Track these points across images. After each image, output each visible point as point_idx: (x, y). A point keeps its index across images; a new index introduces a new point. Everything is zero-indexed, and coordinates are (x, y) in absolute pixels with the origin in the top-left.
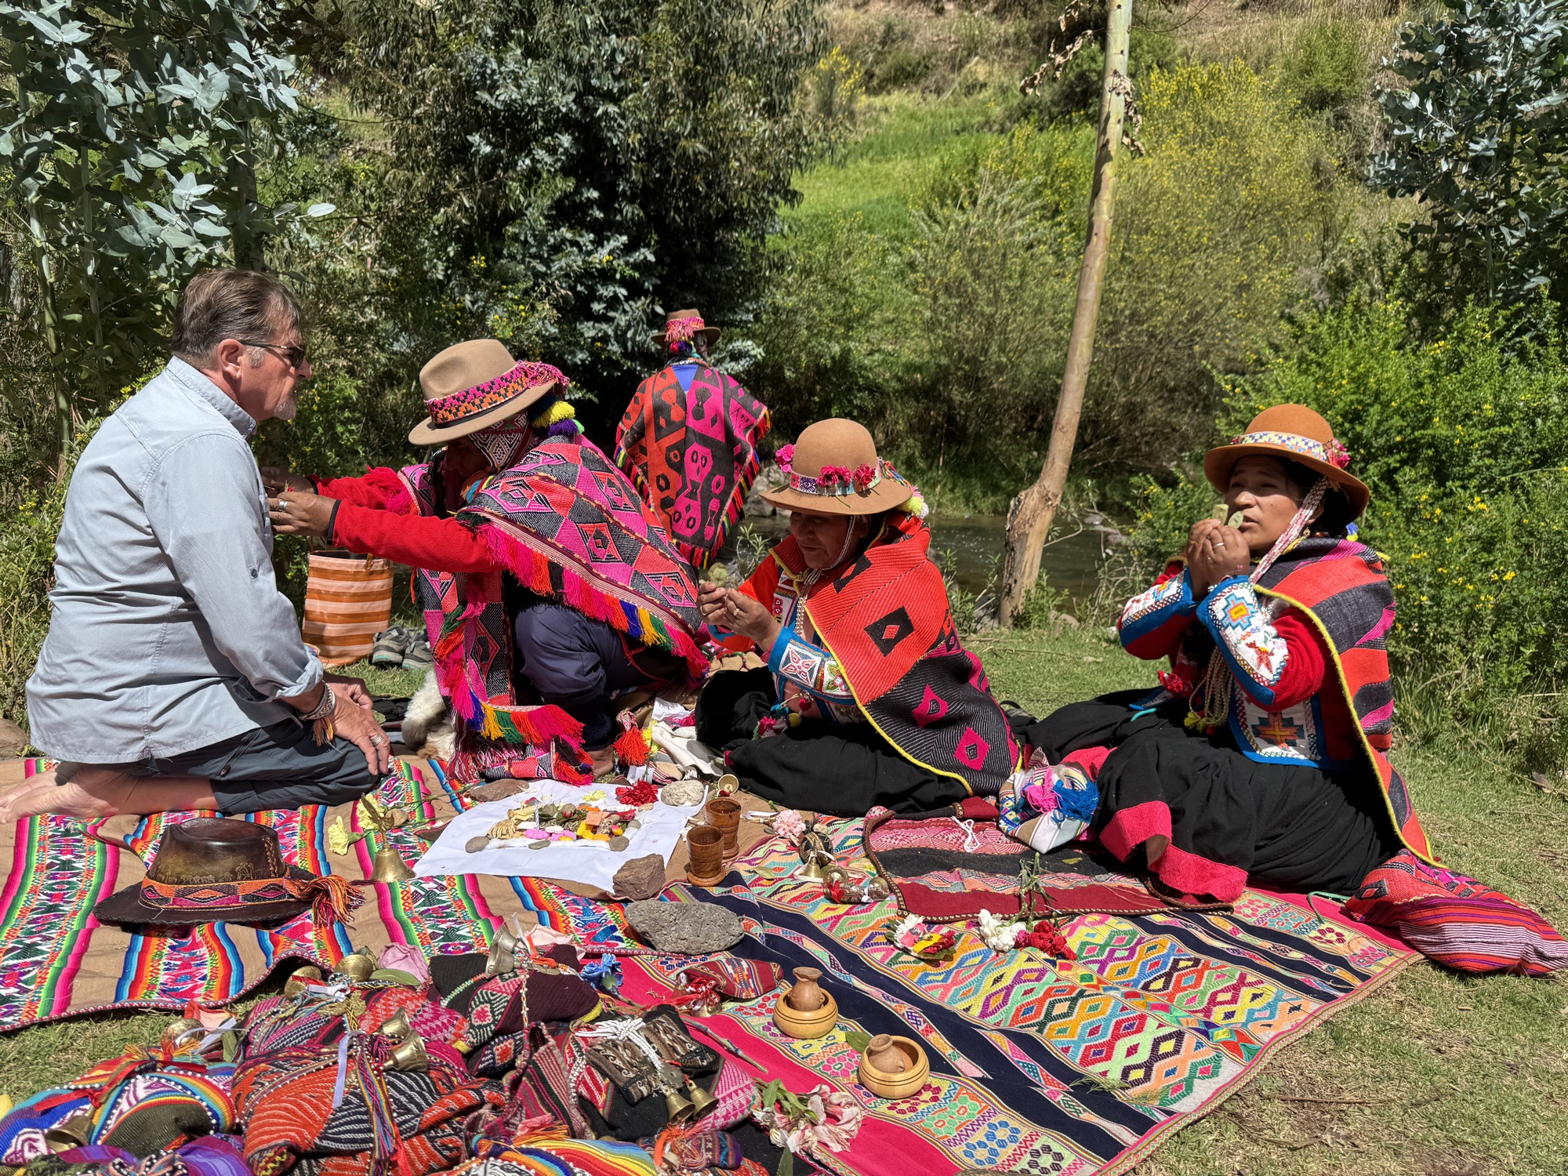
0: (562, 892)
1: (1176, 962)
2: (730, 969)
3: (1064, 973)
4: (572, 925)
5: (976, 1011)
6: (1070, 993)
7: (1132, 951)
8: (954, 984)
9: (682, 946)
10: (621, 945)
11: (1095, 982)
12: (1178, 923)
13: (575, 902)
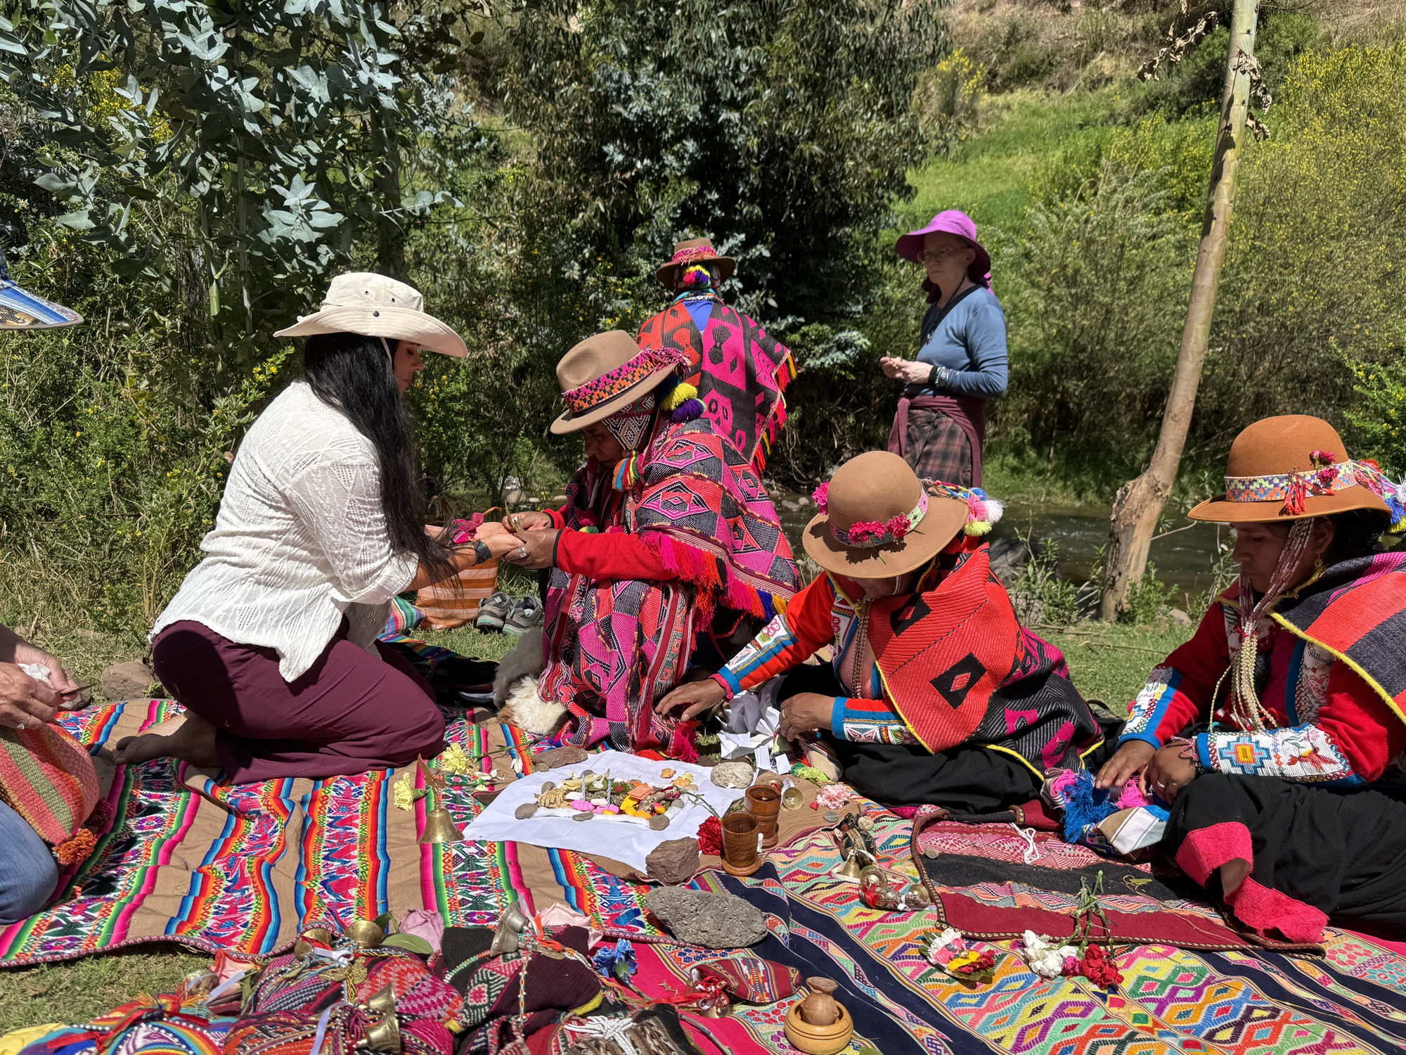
0: (596, 868)
1: (1250, 1010)
2: (745, 969)
3: (1114, 1010)
4: (598, 904)
5: (1008, 1044)
6: (1119, 1034)
7: (1199, 992)
8: (988, 1009)
9: (702, 938)
10: (642, 930)
11: (1150, 1024)
12: (1257, 964)
13: (604, 880)
